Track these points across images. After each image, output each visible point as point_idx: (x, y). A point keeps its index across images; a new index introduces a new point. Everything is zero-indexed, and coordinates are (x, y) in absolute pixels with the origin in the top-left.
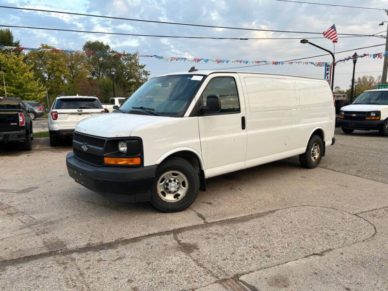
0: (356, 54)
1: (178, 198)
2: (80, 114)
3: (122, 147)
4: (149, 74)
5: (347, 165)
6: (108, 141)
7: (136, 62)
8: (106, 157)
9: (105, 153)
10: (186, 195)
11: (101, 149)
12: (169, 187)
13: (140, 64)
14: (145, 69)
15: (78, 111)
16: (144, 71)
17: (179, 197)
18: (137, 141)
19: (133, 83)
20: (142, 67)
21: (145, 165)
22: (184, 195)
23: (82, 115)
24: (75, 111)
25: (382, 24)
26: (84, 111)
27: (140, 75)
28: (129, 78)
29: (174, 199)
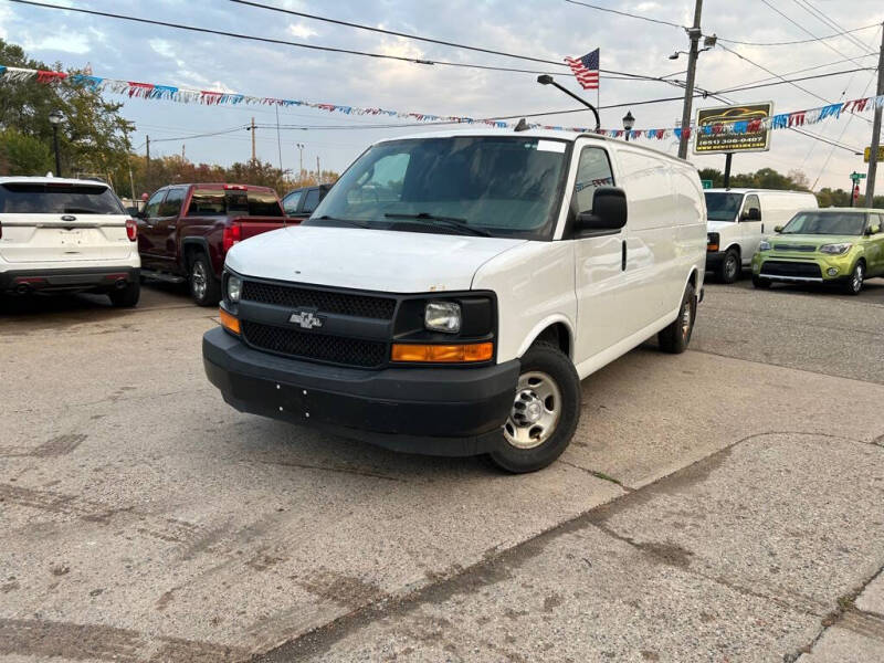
0: (629, 114)
1: (538, 437)
2: (69, 228)
3: (433, 317)
4: (132, 129)
5: (730, 345)
6: (404, 302)
7: (95, 94)
8: (397, 343)
9: (395, 333)
10: (556, 430)
11: (387, 323)
12: (525, 412)
13: (107, 101)
14: (121, 114)
15: (63, 219)
16: (119, 120)
17: (541, 435)
18: (486, 300)
19: (84, 149)
20: (111, 109)
21: (498, 362)
22: (552, 429)
23: (75, 231)
24: (56, 218)
25: (676, 57)
26: (81, 218)
27: (110, 129)
28: (76, 136)
29: (530, 441)
